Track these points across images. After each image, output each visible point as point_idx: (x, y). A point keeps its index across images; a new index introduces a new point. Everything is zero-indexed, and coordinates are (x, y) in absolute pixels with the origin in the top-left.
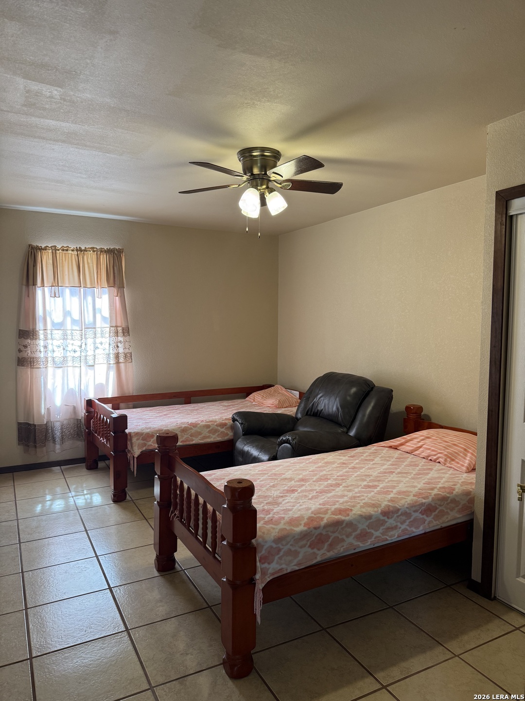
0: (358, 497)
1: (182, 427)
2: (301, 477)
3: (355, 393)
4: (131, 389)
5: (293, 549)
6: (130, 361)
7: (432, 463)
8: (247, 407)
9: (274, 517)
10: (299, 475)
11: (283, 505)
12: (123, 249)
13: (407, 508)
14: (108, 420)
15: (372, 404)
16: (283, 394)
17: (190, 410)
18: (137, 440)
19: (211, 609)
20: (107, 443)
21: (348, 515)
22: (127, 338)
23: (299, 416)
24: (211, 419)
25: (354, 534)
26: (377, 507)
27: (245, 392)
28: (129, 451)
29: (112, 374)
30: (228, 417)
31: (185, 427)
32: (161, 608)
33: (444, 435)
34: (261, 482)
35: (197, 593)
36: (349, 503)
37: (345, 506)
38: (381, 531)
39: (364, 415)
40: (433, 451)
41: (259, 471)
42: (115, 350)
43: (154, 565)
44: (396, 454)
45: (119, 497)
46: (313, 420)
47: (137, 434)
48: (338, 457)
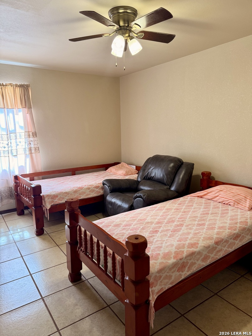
0: (198, 233)
1: (74, 190)
2: (157, 220)
3: (173, 167)
4: (40, 168)
5: (168, 274)
6: (38, 152)
7: (226, 206)
8: (108, 175)
9: (153, 254)
10: (155, 219)
11: (155, 243)
12: (29, 85)
13: (227, 237)
14: (29, 188)
15: (183, 172)
16: (127, 168)
17: (76, 179)
18: (48, 199)
19: (110, 307)
20: (29, 201)
21: (197, 247)
22: (36, 139)
23: (139, 180)
24: (90, 184)
25: (201, 258)
26: (211, 239)
27: (106, 167)
28: (44, 206)
29: (28, 160)
30: (99, 182)
31: (76, 190)
32: (77, 310)
33: (231, 189)
34: (134, 226)
35: (98, 296)
36: (195, 239)
37: (193, 241)
38: (214, 253)
39: (179, 179)
40: (226, 198)
41: (130, 218)
42: (29, 146)
43: (68, 278)
44: (203, 200)
45: (40, 232)
46: (148, 182)
47: (48, 196)
48: (172, 205)
